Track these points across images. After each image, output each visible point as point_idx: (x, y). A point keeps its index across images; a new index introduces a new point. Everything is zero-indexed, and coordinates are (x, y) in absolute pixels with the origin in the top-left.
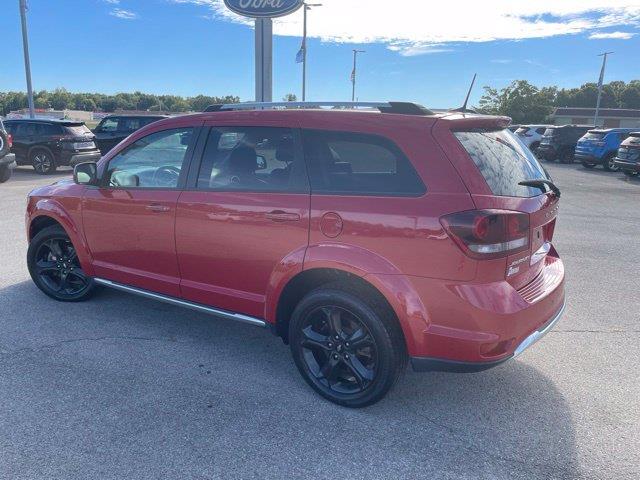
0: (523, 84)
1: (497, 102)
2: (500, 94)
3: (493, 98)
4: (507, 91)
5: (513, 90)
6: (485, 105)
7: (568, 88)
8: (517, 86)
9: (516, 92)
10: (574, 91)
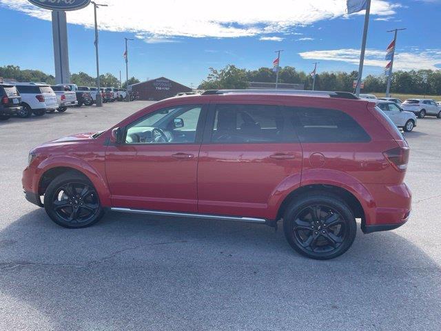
0: (232, 67)
1: (217, 78)
2: (219, 73)
3: (215, 75)
4: (223, 71)
5: (227, 71)
6: (211, 79)
7: (252, 70)
8: (229, 68)
9: (229, 73)
10: (255, 72)
